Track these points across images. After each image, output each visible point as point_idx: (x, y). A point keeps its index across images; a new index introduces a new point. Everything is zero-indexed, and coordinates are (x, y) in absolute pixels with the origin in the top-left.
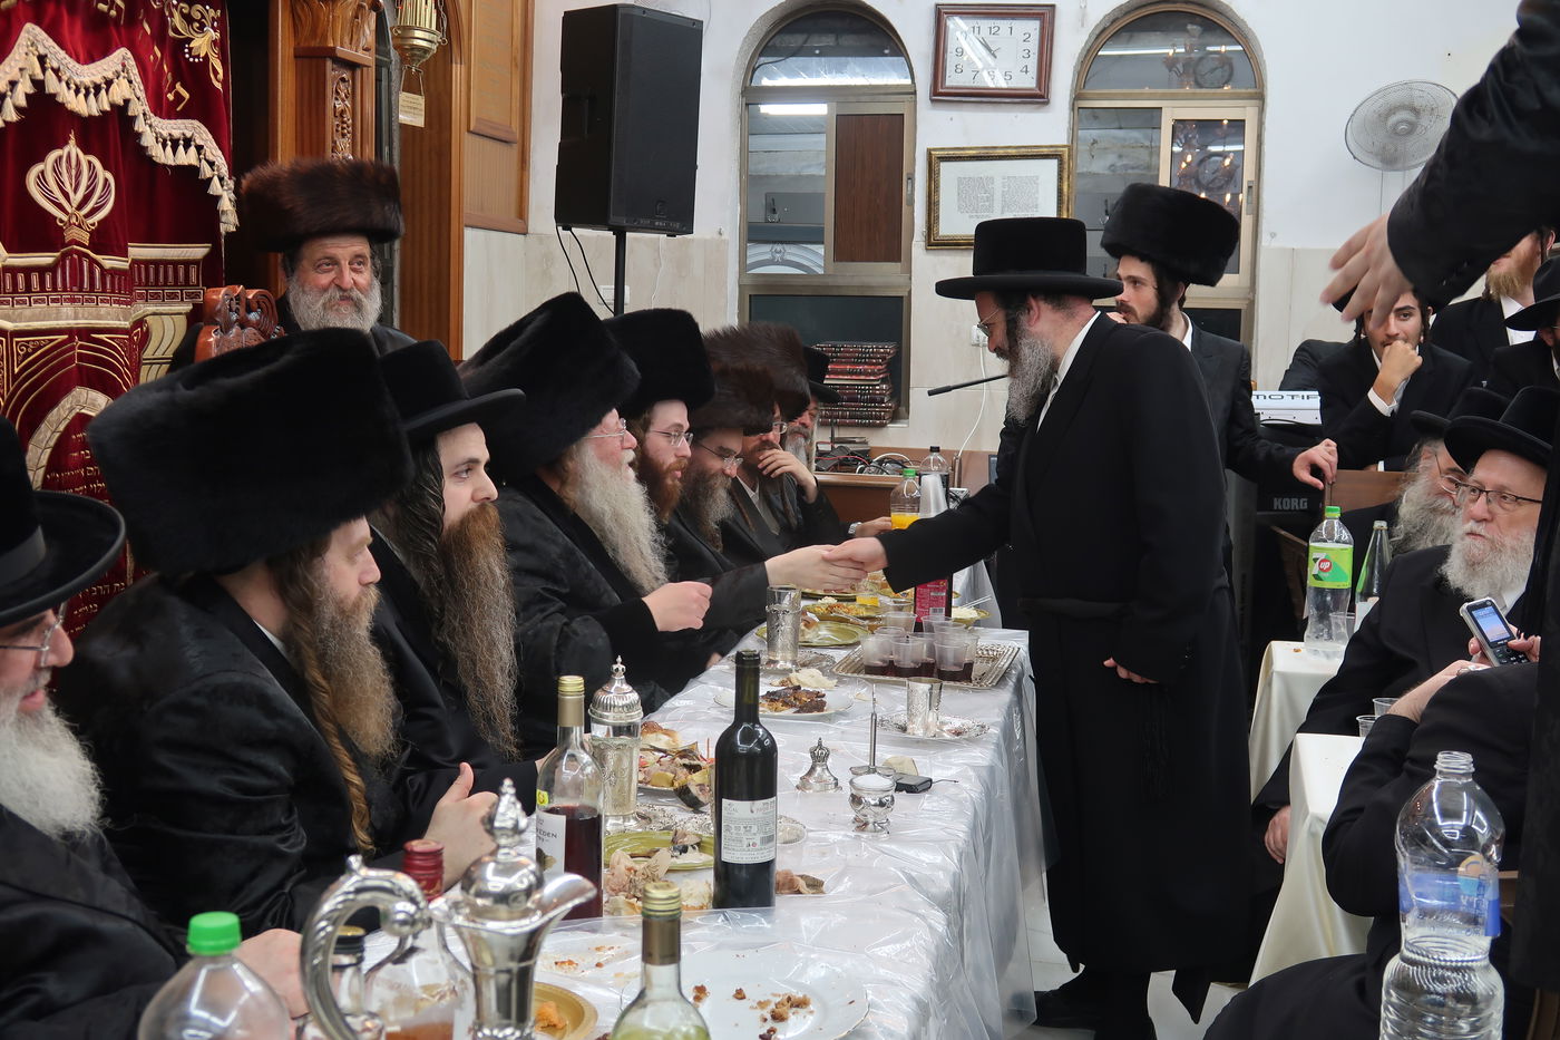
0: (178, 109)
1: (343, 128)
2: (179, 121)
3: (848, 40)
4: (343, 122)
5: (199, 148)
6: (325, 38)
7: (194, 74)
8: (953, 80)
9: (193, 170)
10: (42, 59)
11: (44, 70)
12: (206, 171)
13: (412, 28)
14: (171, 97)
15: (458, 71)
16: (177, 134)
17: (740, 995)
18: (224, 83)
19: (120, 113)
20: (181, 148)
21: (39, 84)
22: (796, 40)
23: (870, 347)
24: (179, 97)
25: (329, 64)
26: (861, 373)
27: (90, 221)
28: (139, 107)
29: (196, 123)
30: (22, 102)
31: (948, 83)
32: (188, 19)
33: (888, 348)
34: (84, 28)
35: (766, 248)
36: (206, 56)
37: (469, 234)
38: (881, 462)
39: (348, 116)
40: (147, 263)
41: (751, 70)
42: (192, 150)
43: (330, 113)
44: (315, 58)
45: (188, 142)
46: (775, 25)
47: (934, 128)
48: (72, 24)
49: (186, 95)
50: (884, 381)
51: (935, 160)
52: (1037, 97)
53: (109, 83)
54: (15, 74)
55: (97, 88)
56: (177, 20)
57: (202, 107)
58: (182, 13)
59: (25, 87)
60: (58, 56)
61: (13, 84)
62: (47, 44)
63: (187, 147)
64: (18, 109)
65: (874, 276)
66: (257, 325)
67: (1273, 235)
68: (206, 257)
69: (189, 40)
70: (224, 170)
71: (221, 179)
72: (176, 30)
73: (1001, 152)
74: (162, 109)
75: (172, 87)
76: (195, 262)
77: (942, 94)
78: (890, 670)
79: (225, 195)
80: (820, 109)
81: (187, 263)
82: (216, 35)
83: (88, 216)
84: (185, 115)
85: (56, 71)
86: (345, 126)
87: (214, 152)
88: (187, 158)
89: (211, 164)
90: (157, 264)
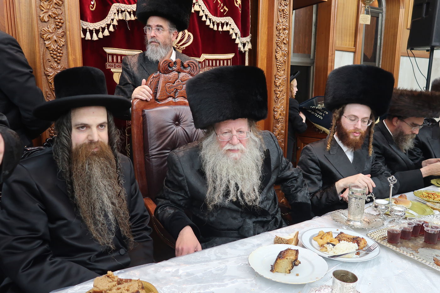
0: (225, 14)
1: (284, 16)
2: (224, 18)
4: (284, 14)
5: (230, 25)
9: (228, 32)
12: (231, 32)
14: (222, 11)
16: (223, 22)
19: (197, 15)
20: (225, 26)
24: (225, 11)
27: (182, 47)
29: (230, 18)
43: (276, 10)
45: (227, 24)
49: (227, 9)
57: (232, 13)
63: (227, 25)
68: (233, 58)
70: (238, 31)
71: (236, 34)
75: (223, 7)
76: (230, 59)
79: (237, 38)
81: (227, 60)
83: (181, 45)
84: (226, 16)
86: (285, 14)
87: (234, 25)
88: (225, 28)
89: (233, 29)
90: (216, 60)
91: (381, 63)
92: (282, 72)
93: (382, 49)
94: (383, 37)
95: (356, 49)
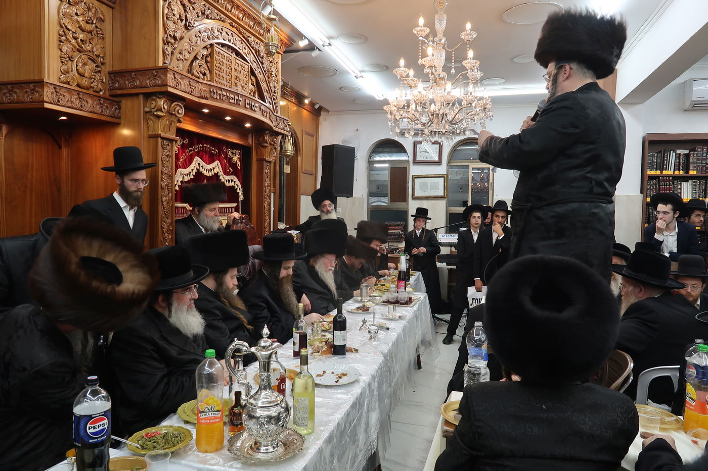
0: (230, 173)
3: (393, 149)
5: (235, 182)
6: (263, 156)
7: (234, 165)
8: (418, 159)
9: (233, 187)
10: (199, 164)
11: (199, 167)
12: (236, 187)
13: (287, 150)
14: (228, 171)
15: (299, 159)
16: (229, 179)
17: (333, 373)
18: (241, 167)
19: (217, 175)
20: (230, 182)
21: (198, 170)
22: (381, 150)
23: (399, 223)
24: (230, 171)
25: (264, 162)
26: (396, 229)
28: (221, 173)
29: (234, 176)
30: (194, 174)
31: (417, 160)
32: (232, 153)
33: (403, 223)
34: (209, 157)
35: (376, 198)
36: (236, 161)
37: (302, 197)
38: (399, 251)
39: (269, 174)
40: (222, 208)
41: (370, 157)
42: (233, 182)
43: (264, 173)
44: (261, 161)
45: (232, 181)
46: (376, 146)
47: (414, 170)
48: (206, 156)
49: (232, 170)
50: (402, 231)
51: (414, 178)
52: (439, 163)
53: (214, 168)
54: (193, 168)
55: (211, 170)
56: (230, 153)
57: (235, 173)
58: (231, 152)
59: (195, 170)
60: (202, 163)
61: (192, 170)
62: (200, 161)
64: (193, 175)
65: (400, 206)
66: (244, 223)
67: (497, 196)
68: (236, 207)
69: (233, 158)
70: (240, 187)
71: (239, 189)
72: (230, 156)
73: (430, 176)
74: (226, 173)
75: (229, 168)
76: (234, 207)
77: (416, 162)
78: (388, 302)
79: (240, 192)
80: (387, 165)
81: (232, 208)
82: (239, 156)
84: (231, 175)
85: (202, 167)
87: (238, 182)
88: (232, 184)
89: (237, 185)
90: (224, 208)
91: (285, 200)
92: (267, 217)
93: (285, 187)
94: (285, 178)
95: (275, 190)
